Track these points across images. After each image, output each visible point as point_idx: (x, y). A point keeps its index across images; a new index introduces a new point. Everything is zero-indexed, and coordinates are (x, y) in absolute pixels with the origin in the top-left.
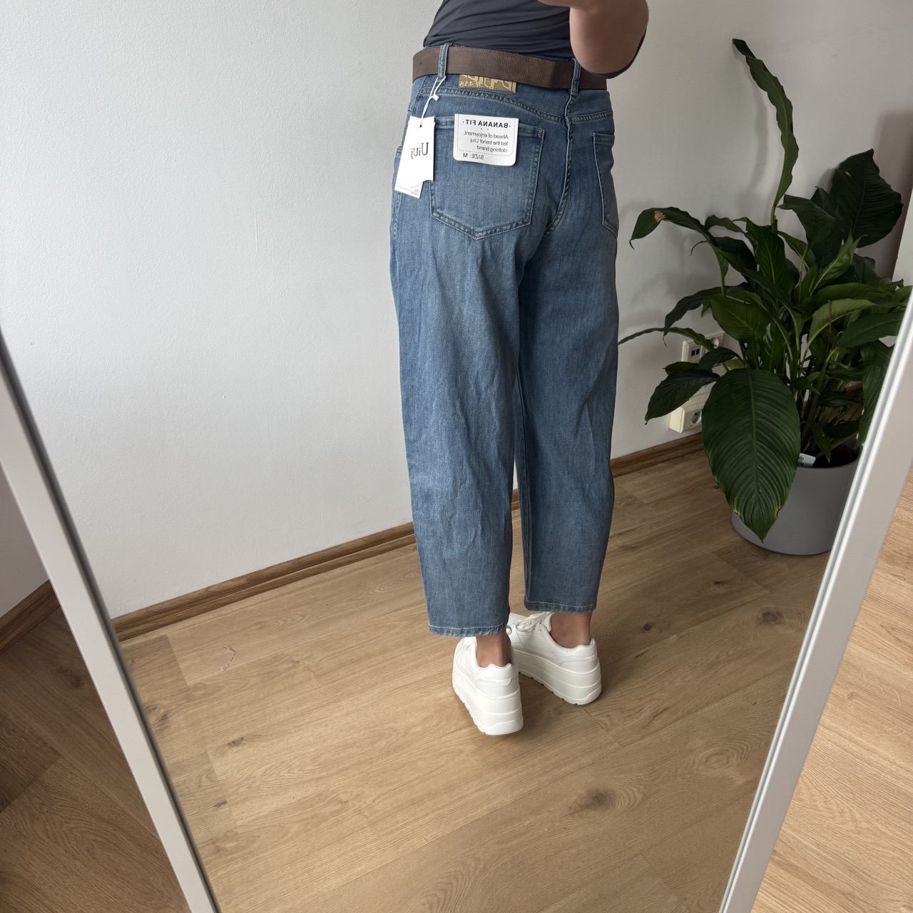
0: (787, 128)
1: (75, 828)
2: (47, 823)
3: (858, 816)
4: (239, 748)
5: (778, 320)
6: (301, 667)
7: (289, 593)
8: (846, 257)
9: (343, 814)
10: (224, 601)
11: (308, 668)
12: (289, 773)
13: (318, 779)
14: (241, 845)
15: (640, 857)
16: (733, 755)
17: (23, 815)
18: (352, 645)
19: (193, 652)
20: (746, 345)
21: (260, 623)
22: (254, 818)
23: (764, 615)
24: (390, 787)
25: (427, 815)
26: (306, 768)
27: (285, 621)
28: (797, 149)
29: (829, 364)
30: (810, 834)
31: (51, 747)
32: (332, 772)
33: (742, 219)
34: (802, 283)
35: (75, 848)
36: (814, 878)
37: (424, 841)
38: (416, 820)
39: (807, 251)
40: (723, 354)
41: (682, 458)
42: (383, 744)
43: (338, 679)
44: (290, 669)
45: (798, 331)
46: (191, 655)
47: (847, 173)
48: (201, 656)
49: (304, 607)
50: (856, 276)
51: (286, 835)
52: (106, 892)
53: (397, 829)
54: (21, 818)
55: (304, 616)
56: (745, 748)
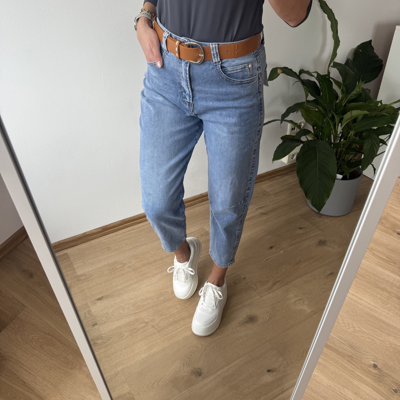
0: (335, 32)
1: (34, 337)
2: (22, 335)
3: (355, 325)
4: (101, 301)
5: (329, 117)
6: (126, 266)
8: (358, 90)
9: (146, 328)
10: (92, 238)
11: (130, 267)
12: (123, 311)
13: (135, 313)
14: (104, 341)
15: (268, 343)
16: (306, 301)
17: (11, 332)
18: (148, 257)
19: (79, 260)
20: (315, 128)
21: (108, 247)
22: (109, 330)
23: (319, 242)
24: (166, 316)
25: (181, 327)
26: (130, 309)
27: (119, 247)
28: (339, 41)
29: (350, 137)
30: (336, 333)
31: (22, 303)
32: (141, 310)
33: (315, 72)
34: (340, 101)
35: (35, 345)
36: (337, 350)
37: (180, 338)
38: (177, 329)
39: (343, 87)
40: (305, 132)
41: (287, 174)
42: (162, 298)
43: (143, 271)
44: (122, 267)
45: (337, 122)
46: (79, 261)
47: (360, 50)
48: (83, 262)
49: (127, 240)
50: (362, 98)
51: (122, 337)
52: (49, 363)
53: (169, 333)
54: (11, 334)
55: (127, 244)
56: (311, 297)
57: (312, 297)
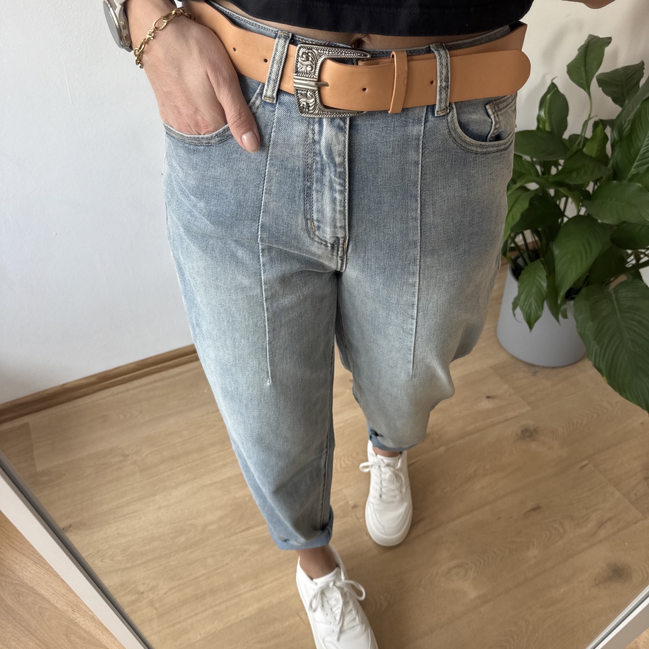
6: (130, 461)
7: (133, 389)
9: (138, 605)
11: (135, 463)
12: (102, 561)
13: (124, 569)
16: (471, 570)
18: (174, 442)
19: (47, 440)
21: (104, 416)
23: (522, 431)
24: (181, 582)
25: (205, 611)
26: (117, 558)
27: (125, 416)
32: (137, 563)
37: (199, 636)
38: (196, 615)
42: (182, 539)
43: (157, 475)
44: (120, 462)
49: (143, 403)
53: (179, 622)
55: (141, 412)
56: (483, 562)
57: (485, 561)
